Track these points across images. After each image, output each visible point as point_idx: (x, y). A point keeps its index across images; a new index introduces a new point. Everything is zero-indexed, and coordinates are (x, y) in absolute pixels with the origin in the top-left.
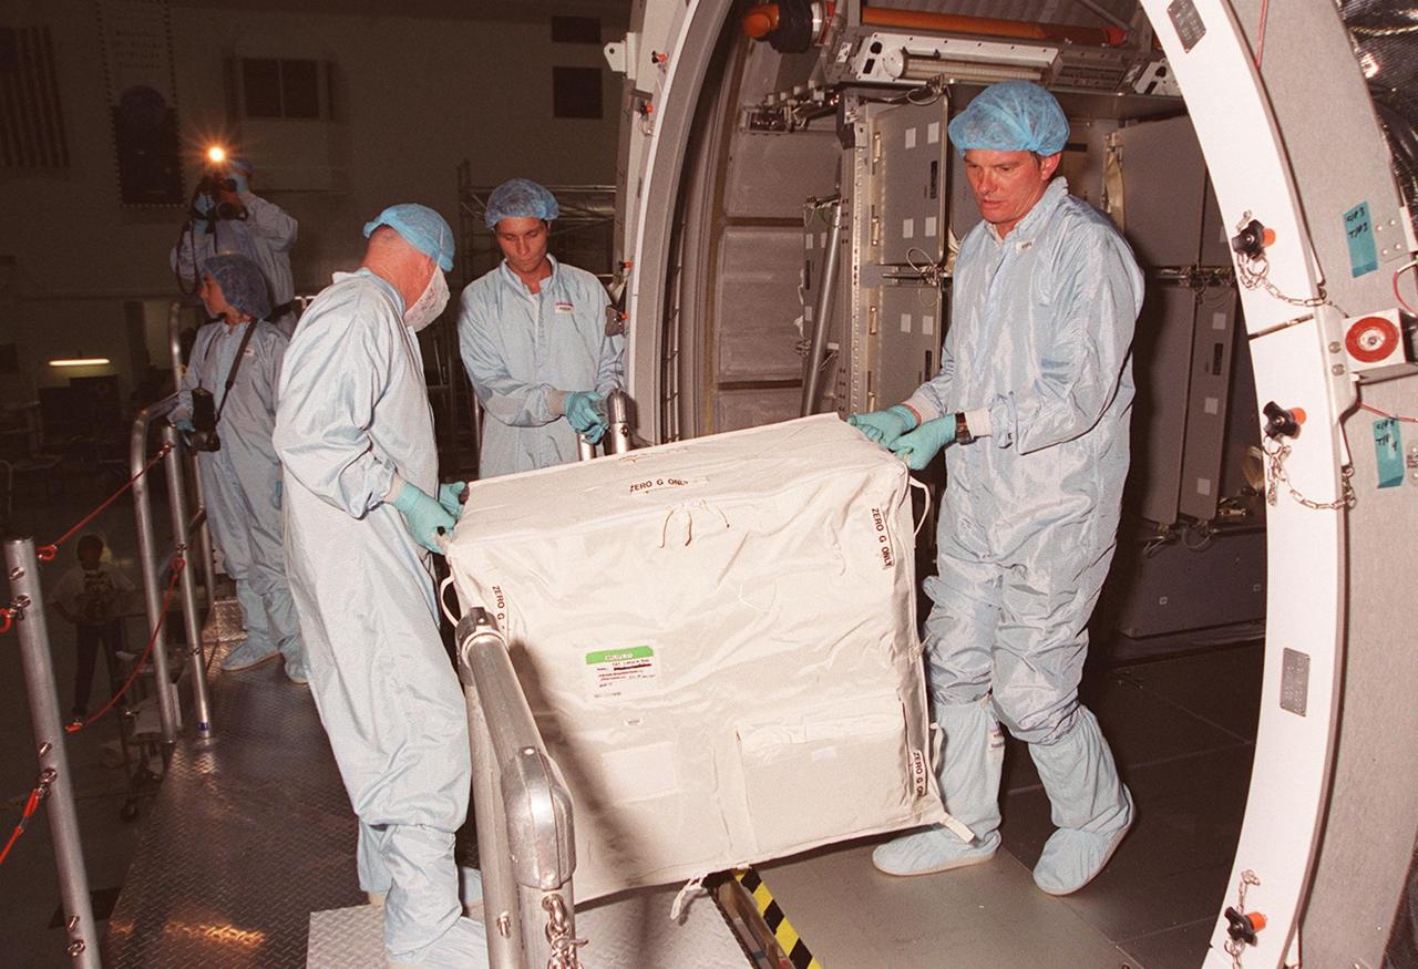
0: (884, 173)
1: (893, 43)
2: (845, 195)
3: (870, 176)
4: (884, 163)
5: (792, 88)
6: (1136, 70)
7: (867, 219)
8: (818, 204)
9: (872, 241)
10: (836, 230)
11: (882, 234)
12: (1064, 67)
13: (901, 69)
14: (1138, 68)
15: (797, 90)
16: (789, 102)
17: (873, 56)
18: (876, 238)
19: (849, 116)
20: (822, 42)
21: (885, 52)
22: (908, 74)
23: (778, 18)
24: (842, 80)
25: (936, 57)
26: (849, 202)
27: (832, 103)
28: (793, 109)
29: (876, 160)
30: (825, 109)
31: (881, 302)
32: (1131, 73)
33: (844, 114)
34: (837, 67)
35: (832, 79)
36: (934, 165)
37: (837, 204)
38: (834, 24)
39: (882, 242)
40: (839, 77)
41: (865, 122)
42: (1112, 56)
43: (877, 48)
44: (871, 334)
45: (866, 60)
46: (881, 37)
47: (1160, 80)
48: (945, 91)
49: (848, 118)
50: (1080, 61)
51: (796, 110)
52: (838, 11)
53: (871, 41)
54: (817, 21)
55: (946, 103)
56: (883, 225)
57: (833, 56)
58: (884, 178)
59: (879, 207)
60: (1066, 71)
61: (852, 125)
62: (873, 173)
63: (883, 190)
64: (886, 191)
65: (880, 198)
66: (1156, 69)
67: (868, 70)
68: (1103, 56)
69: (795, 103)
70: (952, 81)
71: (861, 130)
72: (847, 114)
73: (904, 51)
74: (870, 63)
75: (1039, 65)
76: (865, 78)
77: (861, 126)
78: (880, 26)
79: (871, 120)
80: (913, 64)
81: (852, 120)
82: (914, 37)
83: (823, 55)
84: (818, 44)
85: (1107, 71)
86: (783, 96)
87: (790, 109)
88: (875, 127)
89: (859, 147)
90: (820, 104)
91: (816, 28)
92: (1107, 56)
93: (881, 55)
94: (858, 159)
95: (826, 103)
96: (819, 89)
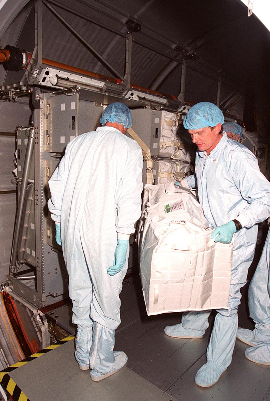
0: (51, 119)
1: (53, 72)
2: (36, 126)
3: (46, 119)
4: (51, 116)
5: (13, 85)
6: (126, 93)
7: (45, 135)
8: (23, 128)
9: (47, 143)
10: (32, 139)
11: (51, 141)
12: (107, 89)
13: (56, 83)
14: (126, 92)
15: (15, 85)
16: (11, 90)
17: (46, 76)
18: (48, 142)
19: (37, 97)
20: (26, 68)
21: (50, 75)
22: (58, 84)
23: (9, 56)
24: (34, 83)
25: (67, 79)
26: (38, 128)
27: (30, 92)
28: (12, 92)
29: (48, 114)
30: (26, 93)
31: (51, 166)
32: (124, 94)
33: (35, 96)
34: (33, 78)
35: (31, 83)
36: (74, 118)
37: (32, 129)
38: (31, 62)
39: (51, 144)
40: (33, 82)
41: (43, 100)
42: (119, 87)
43: (47, 73)
44: (47, 177)
45: (43, 77)
46: (49, 69)
47: (131, 97)
48: (77, 91)
49: (37, 98)
50: (110, 87)
51: (14, 93)
52: (33, 57)
53: (45, 70)
54: (25, 60)
55: (78, 95)
56: (51, 138)
57: (31, 74)
58: (51, 121)
59: (50, 131)
60: (107, 90)
61: (39, 100)
62: (47, 119)
63: (51, 125)
64: (52, 126)
65: (50, 128)
66: (131, 93)
67: (44, 81)
68: (117, 87)
69: (13, 90)
70: (80, 88)
71: (43, 102)
72: (37, 96)
73: (57, 76)
74: (45, 78)
75: (99, 87)
76: (42, 84)
77: (42, 101)
78: (49, 65)
79: (46, 99)
80: (60, 81)
81: (38, 98)
82: (61, 71)
83: (26, 73)
84: (24, 69)
85: (119, 92)
86: (8, 87)
87: (11, 92)
88: (47, 102)
89: (42, 109)
90: (25, 91)
91: (24, 62)
92: (118, 87)
93: (49, 76)
94: (41, 113)
95: (27, 91)
96: (24, 86)
